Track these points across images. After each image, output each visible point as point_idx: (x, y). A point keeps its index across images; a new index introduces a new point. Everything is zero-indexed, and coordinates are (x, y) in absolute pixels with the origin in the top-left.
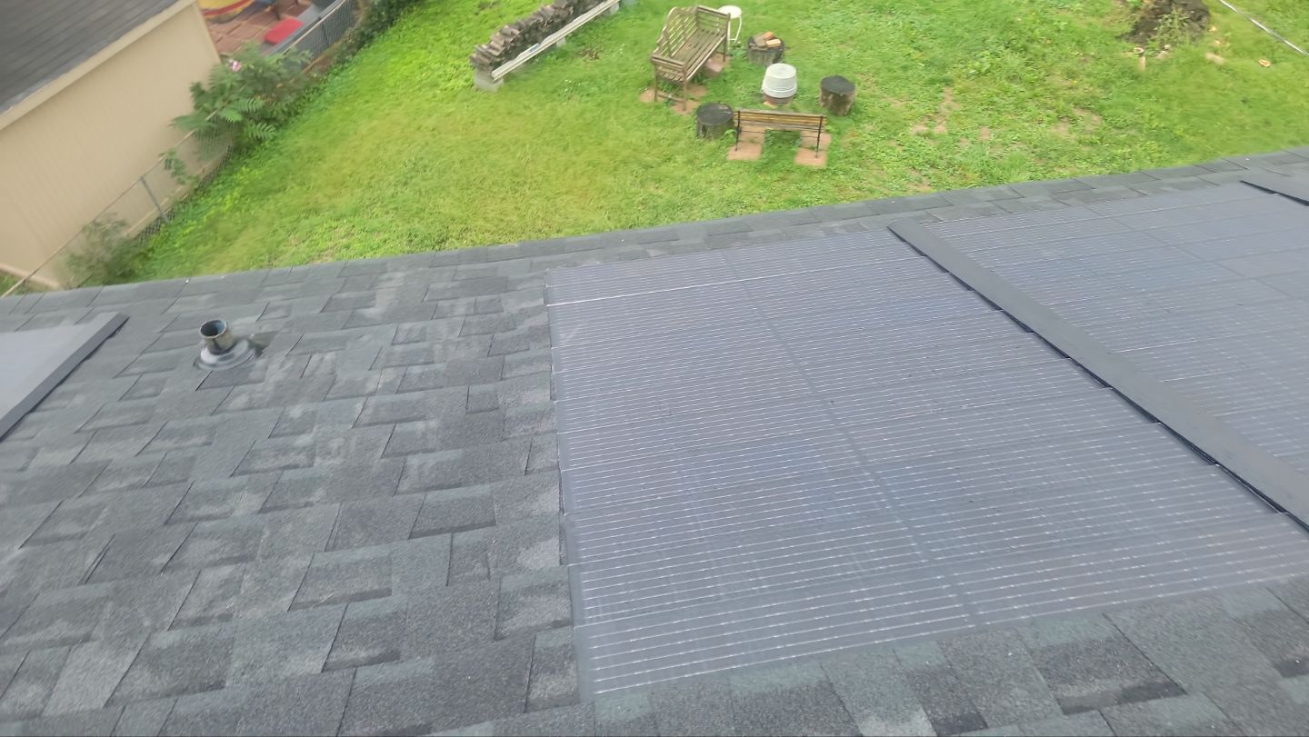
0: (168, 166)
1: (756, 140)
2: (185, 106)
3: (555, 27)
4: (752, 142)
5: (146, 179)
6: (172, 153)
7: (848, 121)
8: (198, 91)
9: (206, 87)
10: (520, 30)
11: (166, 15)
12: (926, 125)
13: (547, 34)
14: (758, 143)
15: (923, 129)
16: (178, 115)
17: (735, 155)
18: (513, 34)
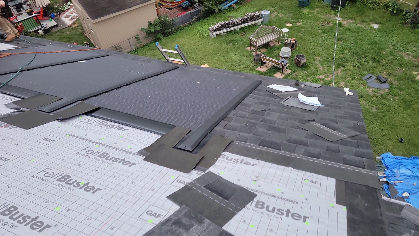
0: (136, 39)
1: (268, 66)
2: (146, 26)
3: (235, 25)
4: (266, 67)
5: (130, 40)
6: (138, 35)
7: (300, 69)
8: (150, 23)
9: (152, 23)
10: (224, 23)
11: (145, 4)
12: (324, 76)
13: (232, 27)
14: (268, 67)
15: (322, 77)
16: (142, 28)
17: (259, 69)
18: (222, 24)
